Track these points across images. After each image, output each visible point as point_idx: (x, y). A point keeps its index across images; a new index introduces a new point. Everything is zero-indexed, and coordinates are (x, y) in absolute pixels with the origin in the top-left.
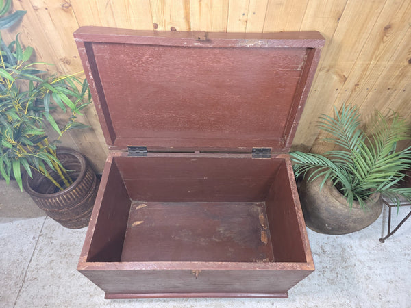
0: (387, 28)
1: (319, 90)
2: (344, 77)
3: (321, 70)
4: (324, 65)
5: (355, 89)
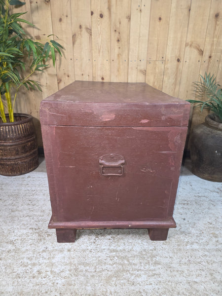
0: (217, 16)
1: (188, 61)
2: (201, 50)
3: (187, 45)
4: (187, 42)
5: (210, 61)
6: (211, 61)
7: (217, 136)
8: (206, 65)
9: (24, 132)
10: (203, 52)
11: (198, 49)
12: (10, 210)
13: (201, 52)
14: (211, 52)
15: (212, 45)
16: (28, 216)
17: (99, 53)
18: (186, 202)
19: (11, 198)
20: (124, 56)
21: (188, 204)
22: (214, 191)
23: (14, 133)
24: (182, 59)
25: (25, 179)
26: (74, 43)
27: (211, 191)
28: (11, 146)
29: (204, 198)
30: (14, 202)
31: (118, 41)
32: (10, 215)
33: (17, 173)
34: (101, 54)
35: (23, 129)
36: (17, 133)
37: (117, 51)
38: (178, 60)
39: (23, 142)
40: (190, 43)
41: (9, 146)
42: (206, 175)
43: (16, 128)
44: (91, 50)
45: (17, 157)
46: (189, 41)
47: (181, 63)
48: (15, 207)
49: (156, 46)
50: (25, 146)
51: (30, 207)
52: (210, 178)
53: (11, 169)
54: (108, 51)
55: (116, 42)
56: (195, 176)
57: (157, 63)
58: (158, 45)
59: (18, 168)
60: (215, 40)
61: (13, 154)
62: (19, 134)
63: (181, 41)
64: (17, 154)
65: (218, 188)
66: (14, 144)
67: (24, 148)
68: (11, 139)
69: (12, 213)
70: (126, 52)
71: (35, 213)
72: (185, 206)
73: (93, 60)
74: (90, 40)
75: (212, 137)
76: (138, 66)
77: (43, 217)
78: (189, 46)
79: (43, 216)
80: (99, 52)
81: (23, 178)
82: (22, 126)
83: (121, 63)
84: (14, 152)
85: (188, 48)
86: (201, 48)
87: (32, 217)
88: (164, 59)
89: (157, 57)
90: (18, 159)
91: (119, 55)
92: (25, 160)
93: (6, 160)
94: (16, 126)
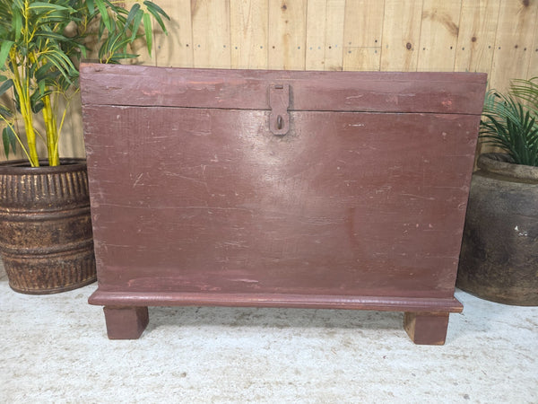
1: (428, 48)
2: (455, 26)
3: (424, 15)
4: (425, 9)
5: (473, 47)
6: (477, 47)
7: (512, 192)
8: (466, 55)
9: (74, 191)
10: (458, 29)
11: (448, 24)
12: (11, 374)
13: (455, 30)
14: (475, 29)
15: (477, 15)
16: (52, 388)
17: (245, 33)
18: (458, 352)
19: (23, 343)
20: (297, 39)
21: (465, 357)
22: (521, 326)
23: (51, 190)
24: (416, 44)
25: (69, 300)
26: (193, 13)
27: (515, 326)
28: (41, 220)
29: (500, 341)
30: (26, 354)
31: (284, 7)
32: (7, 386)
33: (53, 286)
34: (249, 34)
35: (73, 185)
36: (59, 192)
37: (280, 28)
38: (409, 47)
39: (71, 213)
40: (430, 12)
41: (36, 220)
42: (494, 290)
43: (57, 180)
44: (229, 26)
45: (56, 247)
46: (428, 7)
47: (415, 51)
48: (24, 366)
49: (362, 18)
50: (74, 223)
51: (64, 366)
52: (502, 296)
53: (39, 278)
54: (264, 30)
55: (280, 10)
56: (464, 293)
57: (365, 52)
58: (365, 17)
59: (57, 273)
60: (481, 4)
61: (46, 240)
62: (62, 194)
63: (412, 8)
64: (55, 241)
65: (527, 320)
66: (48, 216)
67: (72, 226)
68: (44, 205)
69: (15, 381)
70: (301, 29)
71: (73, 382)
72: (460, 362)
73: (234, 47)
74: (226, 7)
75: (503, 196)
76: (325, 58)
77: (90, 393)
78: (428, 18)
79: (92, 388)
80: (246, 29)
81: (66, 298)
82: (71, 176)
83: (290, 53)
84: (49, 235)
85: (427, 23)
86: (454, 21)
87: (61, 392)
88: (379, 44)
89: (364, 38)
90: (57, 252)
91: (286, 37)
92: (74, 257)
93: (28, 253)
94: (57, 176)
